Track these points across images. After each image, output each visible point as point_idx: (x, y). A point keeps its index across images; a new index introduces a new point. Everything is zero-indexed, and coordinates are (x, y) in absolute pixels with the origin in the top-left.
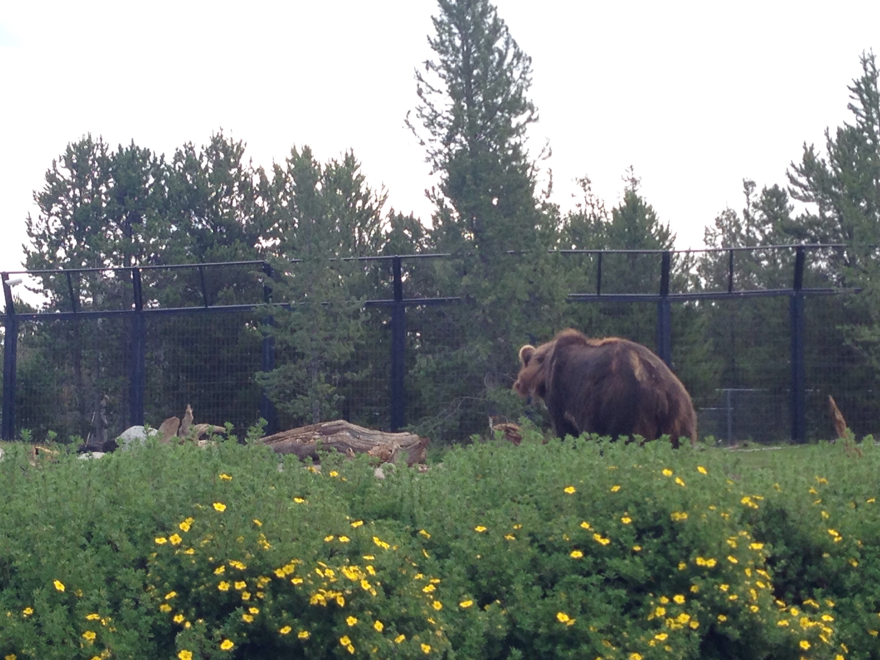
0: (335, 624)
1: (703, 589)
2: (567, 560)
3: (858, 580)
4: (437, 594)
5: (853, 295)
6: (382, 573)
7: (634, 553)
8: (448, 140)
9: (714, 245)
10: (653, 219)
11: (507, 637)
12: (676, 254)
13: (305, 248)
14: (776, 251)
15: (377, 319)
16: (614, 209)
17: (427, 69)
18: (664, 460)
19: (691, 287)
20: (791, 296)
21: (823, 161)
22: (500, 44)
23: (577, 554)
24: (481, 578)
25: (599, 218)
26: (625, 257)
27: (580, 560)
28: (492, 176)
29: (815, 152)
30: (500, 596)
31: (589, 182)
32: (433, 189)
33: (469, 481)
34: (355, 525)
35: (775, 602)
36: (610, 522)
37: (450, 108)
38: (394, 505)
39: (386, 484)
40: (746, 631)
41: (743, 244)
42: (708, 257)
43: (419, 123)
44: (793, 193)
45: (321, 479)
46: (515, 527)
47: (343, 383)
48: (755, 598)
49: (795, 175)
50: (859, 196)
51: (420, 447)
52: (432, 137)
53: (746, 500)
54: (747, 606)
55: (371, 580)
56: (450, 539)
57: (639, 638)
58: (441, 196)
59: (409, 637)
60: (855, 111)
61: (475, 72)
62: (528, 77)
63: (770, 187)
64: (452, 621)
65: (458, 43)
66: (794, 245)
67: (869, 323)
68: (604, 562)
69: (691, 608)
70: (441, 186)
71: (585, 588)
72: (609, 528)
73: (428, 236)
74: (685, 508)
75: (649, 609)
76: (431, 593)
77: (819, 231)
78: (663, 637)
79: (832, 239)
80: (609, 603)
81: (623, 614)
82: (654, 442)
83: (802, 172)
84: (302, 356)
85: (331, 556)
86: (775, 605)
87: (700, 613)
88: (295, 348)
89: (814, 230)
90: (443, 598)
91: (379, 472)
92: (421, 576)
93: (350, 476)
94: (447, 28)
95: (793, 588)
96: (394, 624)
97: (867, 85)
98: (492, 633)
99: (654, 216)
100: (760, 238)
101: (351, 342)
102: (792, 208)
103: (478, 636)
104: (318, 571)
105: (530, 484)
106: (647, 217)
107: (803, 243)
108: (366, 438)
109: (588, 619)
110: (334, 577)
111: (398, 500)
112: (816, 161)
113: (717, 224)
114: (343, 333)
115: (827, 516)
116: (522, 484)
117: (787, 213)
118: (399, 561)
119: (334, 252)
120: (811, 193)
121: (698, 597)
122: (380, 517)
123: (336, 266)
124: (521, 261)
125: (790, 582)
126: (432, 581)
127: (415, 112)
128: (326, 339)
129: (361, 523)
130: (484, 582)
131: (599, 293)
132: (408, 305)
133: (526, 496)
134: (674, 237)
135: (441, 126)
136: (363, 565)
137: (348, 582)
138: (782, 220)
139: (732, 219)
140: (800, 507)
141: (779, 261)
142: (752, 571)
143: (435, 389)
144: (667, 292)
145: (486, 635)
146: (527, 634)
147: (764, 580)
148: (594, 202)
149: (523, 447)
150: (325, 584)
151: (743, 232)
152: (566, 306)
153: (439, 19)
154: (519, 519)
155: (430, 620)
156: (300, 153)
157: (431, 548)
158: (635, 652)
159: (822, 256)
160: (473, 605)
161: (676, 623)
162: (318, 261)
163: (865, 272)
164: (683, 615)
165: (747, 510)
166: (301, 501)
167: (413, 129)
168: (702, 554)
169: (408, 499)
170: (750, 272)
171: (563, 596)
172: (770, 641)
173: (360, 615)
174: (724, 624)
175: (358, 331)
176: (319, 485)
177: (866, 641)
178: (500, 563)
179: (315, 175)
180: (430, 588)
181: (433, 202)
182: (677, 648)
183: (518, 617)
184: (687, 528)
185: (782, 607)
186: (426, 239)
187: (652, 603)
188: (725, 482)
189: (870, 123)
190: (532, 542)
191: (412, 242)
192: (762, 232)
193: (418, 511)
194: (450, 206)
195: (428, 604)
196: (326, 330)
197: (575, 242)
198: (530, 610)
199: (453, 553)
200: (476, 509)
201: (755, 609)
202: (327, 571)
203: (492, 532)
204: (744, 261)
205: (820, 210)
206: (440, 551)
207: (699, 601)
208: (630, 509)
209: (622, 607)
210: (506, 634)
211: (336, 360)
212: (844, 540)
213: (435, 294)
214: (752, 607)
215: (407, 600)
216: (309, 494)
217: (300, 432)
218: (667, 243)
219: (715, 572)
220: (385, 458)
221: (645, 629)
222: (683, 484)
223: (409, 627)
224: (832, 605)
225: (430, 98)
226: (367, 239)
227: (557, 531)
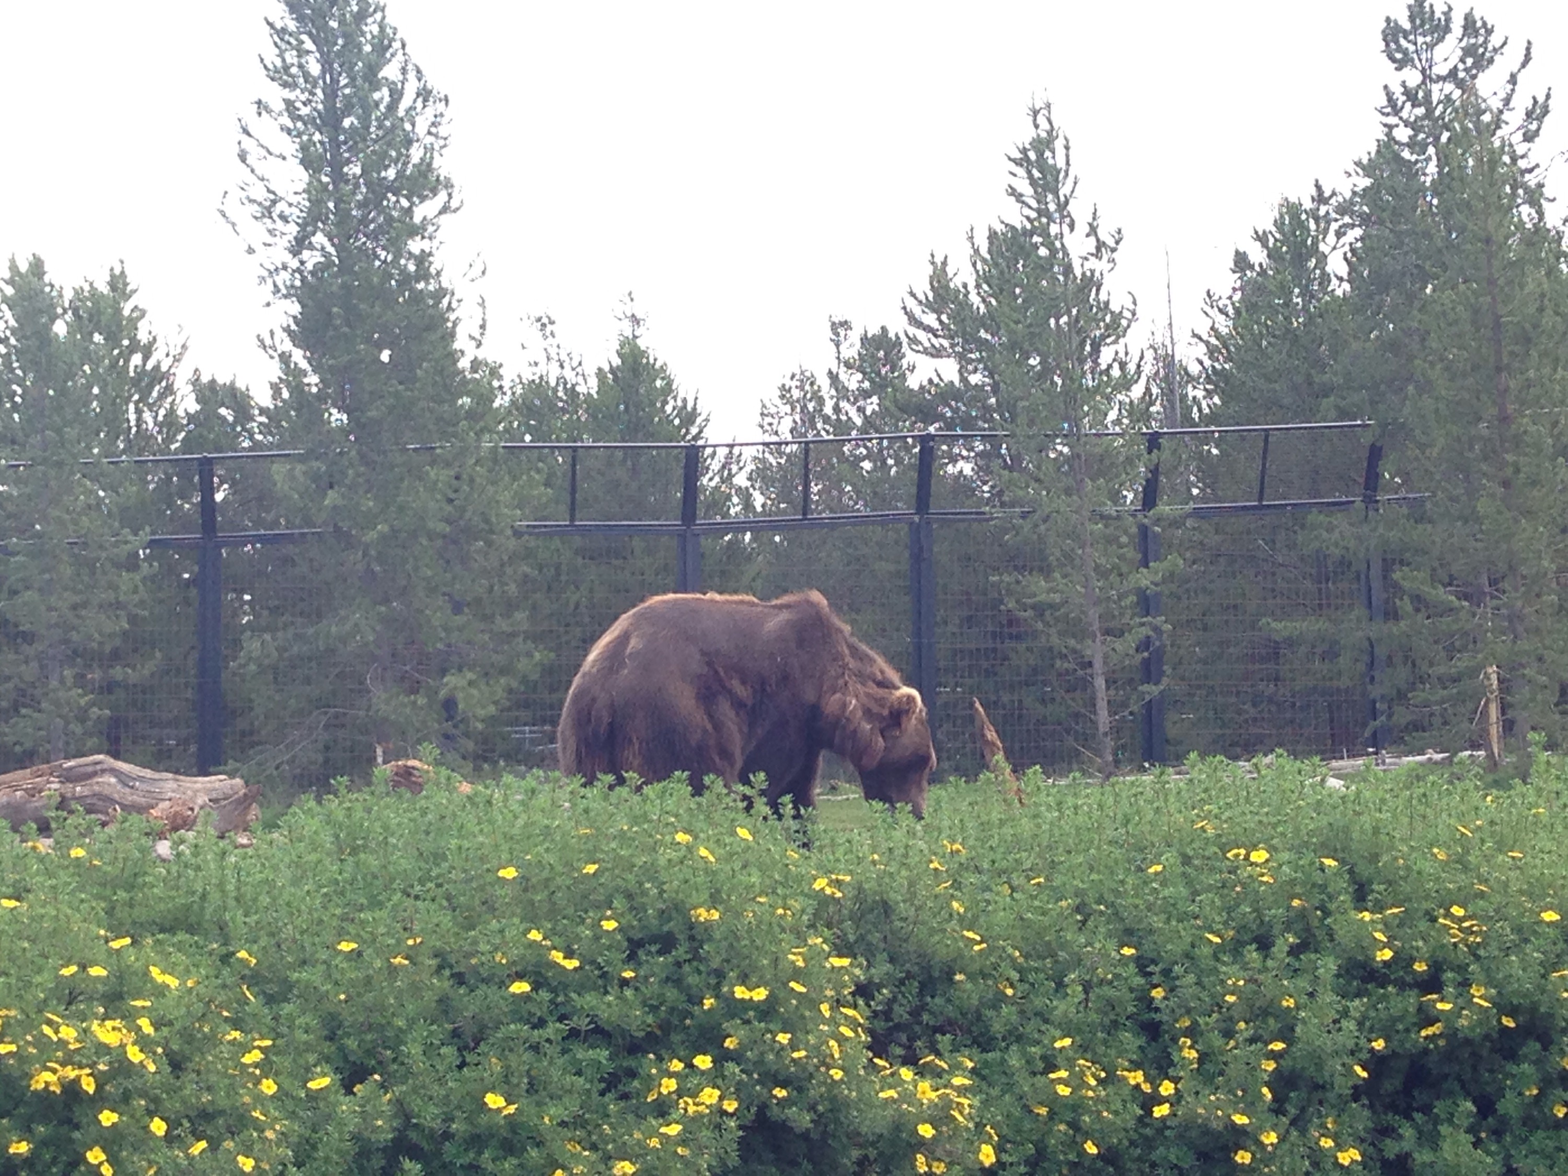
0: (77, 1127)
1: (746, 1041)
2: (502, 998)
3: (1014, 1018)
4: (267, 1068)
5: (1017, 521)
6: (165, 1031)
7: (624, 983)
8: (300, 244)
9: (776, 433)
10: (668, 388)
11: (393, 1140)
12: (708, 451)
13: (36, 439)
14: (885, 443)
15: (172, 570)
16: (600, 369)
17: (260, 114)
18: (676, 816)
19: (738, 508)
20: (912, 523)
21: (965, 286)
22: (390, 71)
23: (520, 987)
24: (348, 1035)
25: (574, 386)
26: (619, 454)
27: (525, 997)
28: (377, 309)
29: (950, 271)
30: (381, 1066)
31: (552, 323)
32: (272, 333)
33: (327, 862)
34: (115, 945)
35: (871, 1060)
36: (581, 929)
37: (302, 186)
38: (188, 908)
39: (174, 869)
40: (820, 1116)
41: (828, 432)
42: (767, 455)
43: (244, 215)
44: (913, 340)
45: (52, 862)
46: (410, 942)
47: (109, 687)
48: (837, 1056)
49: (917, 311)
50: (1026, 346)
51: (244, 802)
52: (269, 240)
53: (820, 884)
54: (823, 1069)
55: (144, 1043)
56: (292, 967)
57: (631, 1135)
58: (286, 345)
59: (214, 1145)
60: (1019, 197)
61: (347, 123)
62: (442, 131)
63: (874, 330)
64: (292, 1115)
65: (315, 68)
66: (916, 433)
67: (1045, 571)
68: (569, 1000)
69: (724, 1078)
70: (287, 330)
71: (535, 1048)
72: (578, 938)
73: (263, 419)
74: (714, 901)
75: (650, 1083)
76: (256, 1065)
77: (958, 408)
78: (674, 1130)
79: (980, 423)
80: (579, 1073)
81: (602, 1094)
82: (658, 786)
83: (929, 306)
84: (29, 638)
85: (70, 1003)
86: (871, 1066)
87: (739, 1087)
88: (16, 625)
89: (950, 407)
90: (277, 1074)
91: (164, 848)
92: (236, 1034)
93: (108, 857)
94: (294, 42)
95: (904, 1038)
96: (186, 1124)
97: (1040, 154)
98: (366, 1134)
99: (669, 384)
100: (858, 421)
101: (122, 613)
102: (912, 369)
103: (341, 1140)
104: (47, 1030)
105: (438, 865)
106: (659, 383)
107: (932, 429)
108: (145, 787)
109: (539, 1104)
110: (77, 1040)
111: (196, 898)
112: (952, 285)
113: (782, 397)
114: (110, 596)
115: (962, 910)
116: (423, 865)
117: (903, 377)
118: (198, 1008)
119: (89, 448)
120: (946, 343)
121: (735, 1057)
122: (162, 931)
123: (93, 472)
124: (432, 464)
125: (898, 1027)
126: (256, 1043)
127: (236, 195)
128: (74, 607)
129: (128, 941)
130: (351, 1043)
131: (572, 519)
132: (225, 544)
133: (430, 885)
134: (707, 420)
135: (284, 218)
136: (129, 1017)
137: (103, 1049)
138: (895, 390)
139: (807, 387)
140: (914, 895)
141: (890, 462)
142: (831, 1009)
143: (277, 698)
144: (694, 516)
145: (356, 1138)
146: (431, 1135)
147: (853, 1024)
148: (563, 357)
149: (427, 797)
150: (59, 1054)
151: (828, 410)
152: (512, 544)
153: (279, 25)
154: (417, 927)
155: (256, 1114)
156: (23, 267)
157: (257, 984)
158: (624, 1160)
159: (965, 453)
160: (332, 1084)
161: (695, 1104)
162: (60, 464)
163: (1038, 480)
164: (708, 1090)
165: (824, 901)
166: (13, 903)
167: (234, 225)
168: (743, 979)
169: (215, 897)
170: (841, 480)
171: (496, 1065)
172: (864, 1130)
173: (123, 1107)
174: (781, 1102)
175: (135, 591)
176: (50, 875)
177: (1027, 1125)
178: (383, 1008)
179: (53, 306)
180: (254, 1056)
181: (272, 357)
182: (700, 1149)
183: (415, 1104)
184: (717, 935)
185: (885, 1068)
186: (261, 423)
187: (654, 1071)
188: (784, 855)
189: (1044, 220)
190: (440, 968)
191: (234, 429)
192: (861, 410)
193: (236, 917)
194: (304, 365)
195: (250, 1085)
196: (75, 591)
197: (529, 429)
198: (436, 1090)
199: (295, 992)
200: (338, 911)
201: (837, 1074)
202: (63, 1029)
203: (368, 952)
204: (829, 461)
205: (960, 371)
206: (272, 989)
207: (738, 1064)
208: (616, 903)
209: (602, 1080)
210: (390, 1136)
211: (95, 645)
212: (991, 950)
213: (276, 524)
214: (832, 1072)
215: (213, 1078)
216: (28, 891)
217: (23, 777)
218: (694, 430)
219: (766, 1011)
220: (179, 823)
221: (641, 1117)
222: (712, 859)
223: (217, 1128)
224: (970, 1065)
225: (263, 167)
226: (151, 425)
227: (484, 947)
